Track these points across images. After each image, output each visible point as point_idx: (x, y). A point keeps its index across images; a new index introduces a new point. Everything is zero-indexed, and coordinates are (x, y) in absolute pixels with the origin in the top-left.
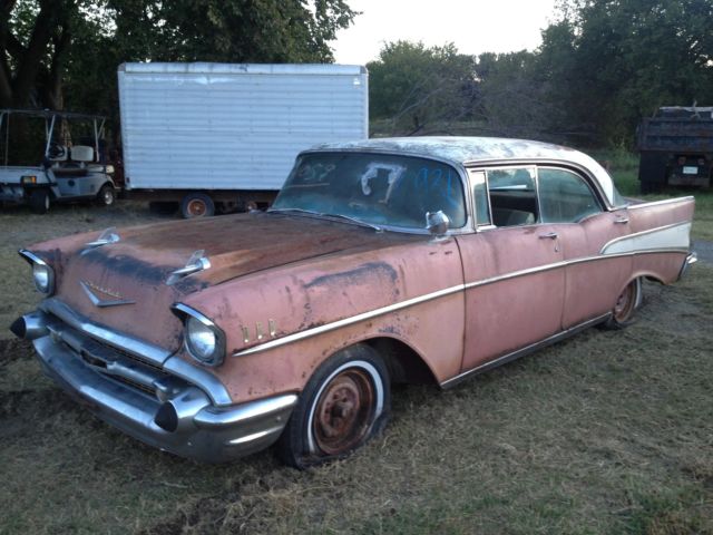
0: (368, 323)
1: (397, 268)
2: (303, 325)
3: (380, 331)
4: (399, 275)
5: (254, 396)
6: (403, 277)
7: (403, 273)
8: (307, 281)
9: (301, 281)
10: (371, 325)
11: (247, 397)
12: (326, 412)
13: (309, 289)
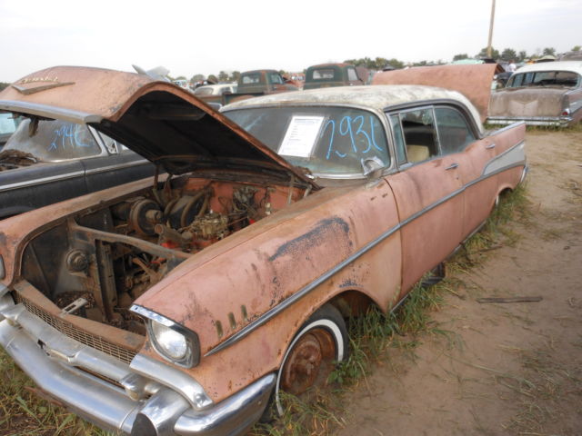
0: (330, 281)
1: (347, 220)
2: (273, 302)
3: (341, 286)
4: (350, 226)
5: (235, 388)
6: (354, 227)
7: (353, 224)
8: (271, 253)
9: (265, 254)
10: (332, 283)
11: (228, 393)
12: (291, 373)
13: (274, 261)
